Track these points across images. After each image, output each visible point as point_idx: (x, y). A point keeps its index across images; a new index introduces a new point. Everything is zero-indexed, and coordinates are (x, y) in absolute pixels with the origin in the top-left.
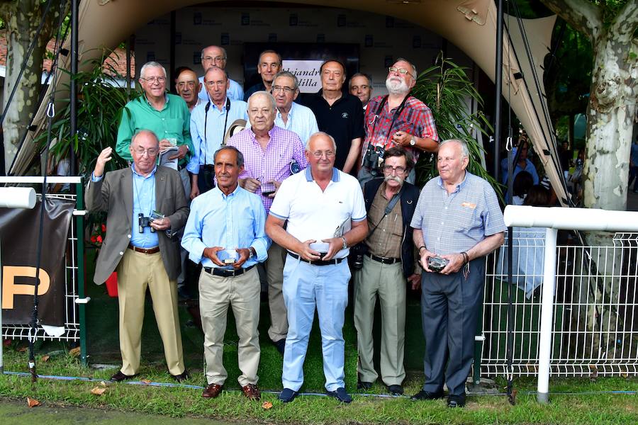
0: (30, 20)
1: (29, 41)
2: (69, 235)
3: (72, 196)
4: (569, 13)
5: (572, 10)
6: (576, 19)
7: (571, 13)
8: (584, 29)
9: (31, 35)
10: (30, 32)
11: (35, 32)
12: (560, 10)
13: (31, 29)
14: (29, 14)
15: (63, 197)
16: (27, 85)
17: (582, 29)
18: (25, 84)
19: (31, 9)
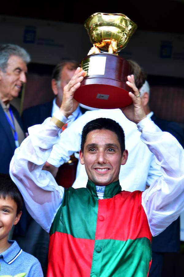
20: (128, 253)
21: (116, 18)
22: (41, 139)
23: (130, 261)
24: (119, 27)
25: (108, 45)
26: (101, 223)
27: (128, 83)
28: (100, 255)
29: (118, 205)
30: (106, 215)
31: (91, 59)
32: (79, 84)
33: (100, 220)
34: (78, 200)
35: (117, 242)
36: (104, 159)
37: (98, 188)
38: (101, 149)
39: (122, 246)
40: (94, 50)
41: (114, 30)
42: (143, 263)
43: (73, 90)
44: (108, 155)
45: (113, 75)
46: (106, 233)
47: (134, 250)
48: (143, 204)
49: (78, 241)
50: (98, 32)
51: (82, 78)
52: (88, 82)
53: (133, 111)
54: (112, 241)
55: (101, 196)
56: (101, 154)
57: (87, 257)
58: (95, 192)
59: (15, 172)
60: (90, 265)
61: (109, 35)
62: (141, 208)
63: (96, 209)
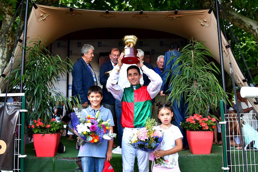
0: (6, 38)
1: (5, 47)
2: (18, 123)
3: (20, 103)
4: (244, 25)
5: (245, 23)
6: (247, 27)
7: (245, 24)
8: (251, 31)
9: (6, 44)
10: (6, 43)
11: (8, 43)
12: (240, 24)
13: (6, 42)
14: (6, 35)
15: (15, 104)
16: (3, 66)
17: (250, 31)
18: (2, 66)
19: (7, 33)
20: (145, 105)
21: (132, 37)
22: (114, 76)
23: (145, 107)
24: (133, 39)
25: (130, 45)
26: (136, 97)
27: (137, 56)
28: (136, 107)
29: (140, 91)
30: (137, 95)
31: (125, 50)
32: (122, 58)
33: (135, 96)
34: (128, 91)
35: (141, 102)
36: (134, 78)
37: (134, 87)
38: (133, 75)
39: (142, 103)
40: (126, 47)
41: (132, 40)
42: (150, 107)
43: (121, 59)
44: (135, 76)
45: (133, 54)
46: (137, 100)
47: (146, 104)
48: (148, 90)
49: (129, 104)
50: (127, 41)
51: (123, 56)
52: (125, 57)
53: (140, 64)
54: (139, 102)
55: (135, 89)
56: (133, 76)
57: (132, 108)
58: (133, 88)
59: (108, 87)
60: (133, 110)
61: (130, 42)
62: (147, 91)
63: (134, 93)
